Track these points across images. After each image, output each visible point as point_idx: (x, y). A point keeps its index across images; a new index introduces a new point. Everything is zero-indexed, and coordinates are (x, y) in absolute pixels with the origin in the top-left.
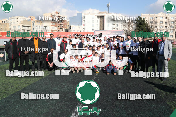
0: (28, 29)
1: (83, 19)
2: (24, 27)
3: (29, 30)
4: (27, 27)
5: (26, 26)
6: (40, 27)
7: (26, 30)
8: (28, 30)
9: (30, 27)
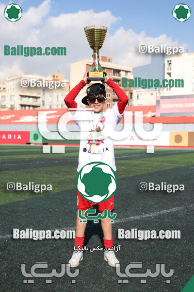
0: (35, 104)
1: (166, 71)
2: (24, 99)
3: (37, 107)
4: (31, 99)
5: (29, 97)
6: (58, 96)
7: (29, 106)
8: (34, 106)
9: (39, 98)
